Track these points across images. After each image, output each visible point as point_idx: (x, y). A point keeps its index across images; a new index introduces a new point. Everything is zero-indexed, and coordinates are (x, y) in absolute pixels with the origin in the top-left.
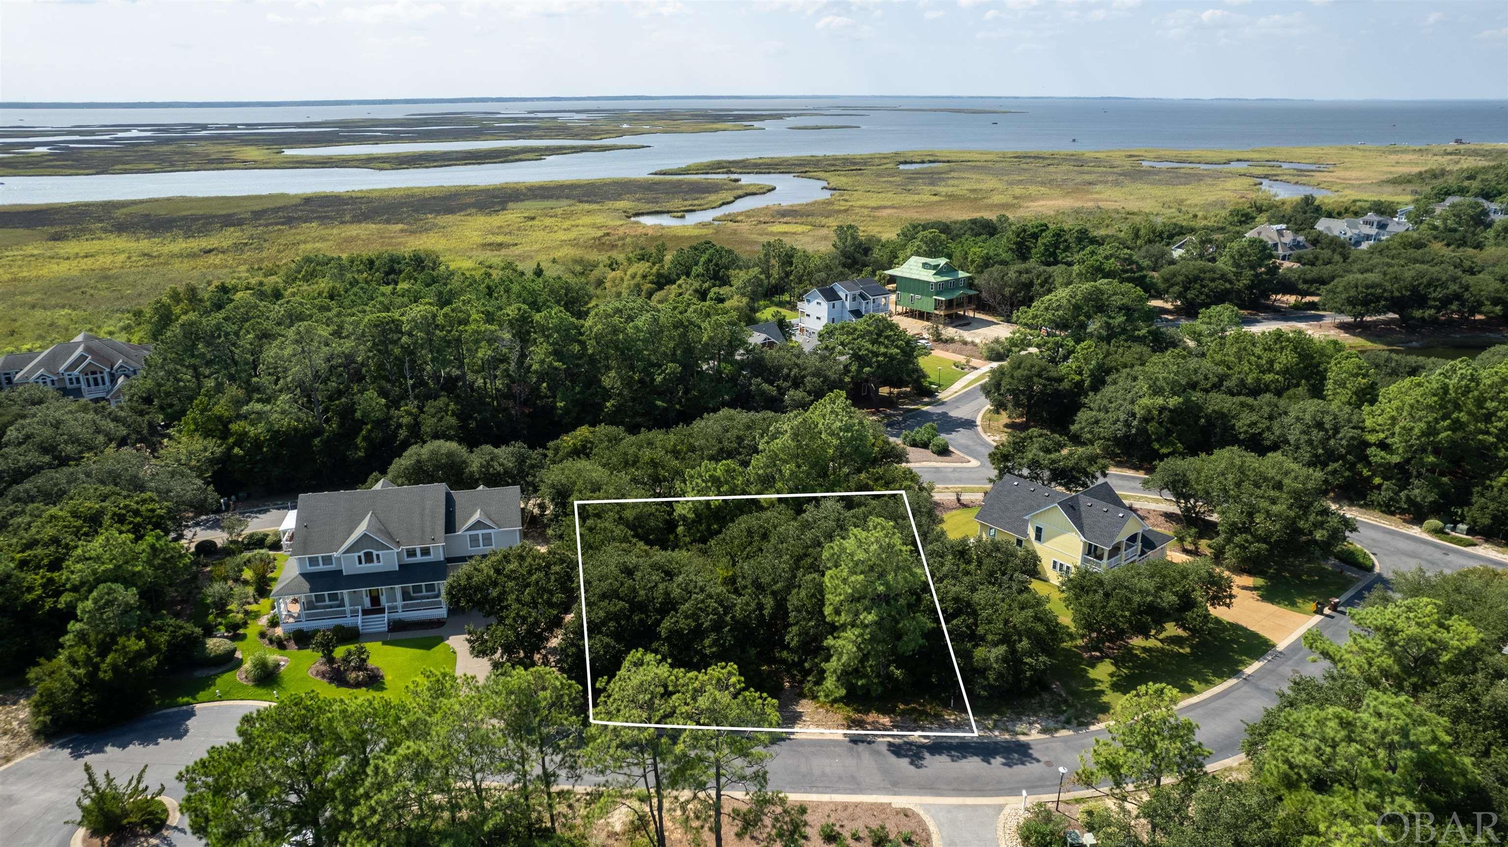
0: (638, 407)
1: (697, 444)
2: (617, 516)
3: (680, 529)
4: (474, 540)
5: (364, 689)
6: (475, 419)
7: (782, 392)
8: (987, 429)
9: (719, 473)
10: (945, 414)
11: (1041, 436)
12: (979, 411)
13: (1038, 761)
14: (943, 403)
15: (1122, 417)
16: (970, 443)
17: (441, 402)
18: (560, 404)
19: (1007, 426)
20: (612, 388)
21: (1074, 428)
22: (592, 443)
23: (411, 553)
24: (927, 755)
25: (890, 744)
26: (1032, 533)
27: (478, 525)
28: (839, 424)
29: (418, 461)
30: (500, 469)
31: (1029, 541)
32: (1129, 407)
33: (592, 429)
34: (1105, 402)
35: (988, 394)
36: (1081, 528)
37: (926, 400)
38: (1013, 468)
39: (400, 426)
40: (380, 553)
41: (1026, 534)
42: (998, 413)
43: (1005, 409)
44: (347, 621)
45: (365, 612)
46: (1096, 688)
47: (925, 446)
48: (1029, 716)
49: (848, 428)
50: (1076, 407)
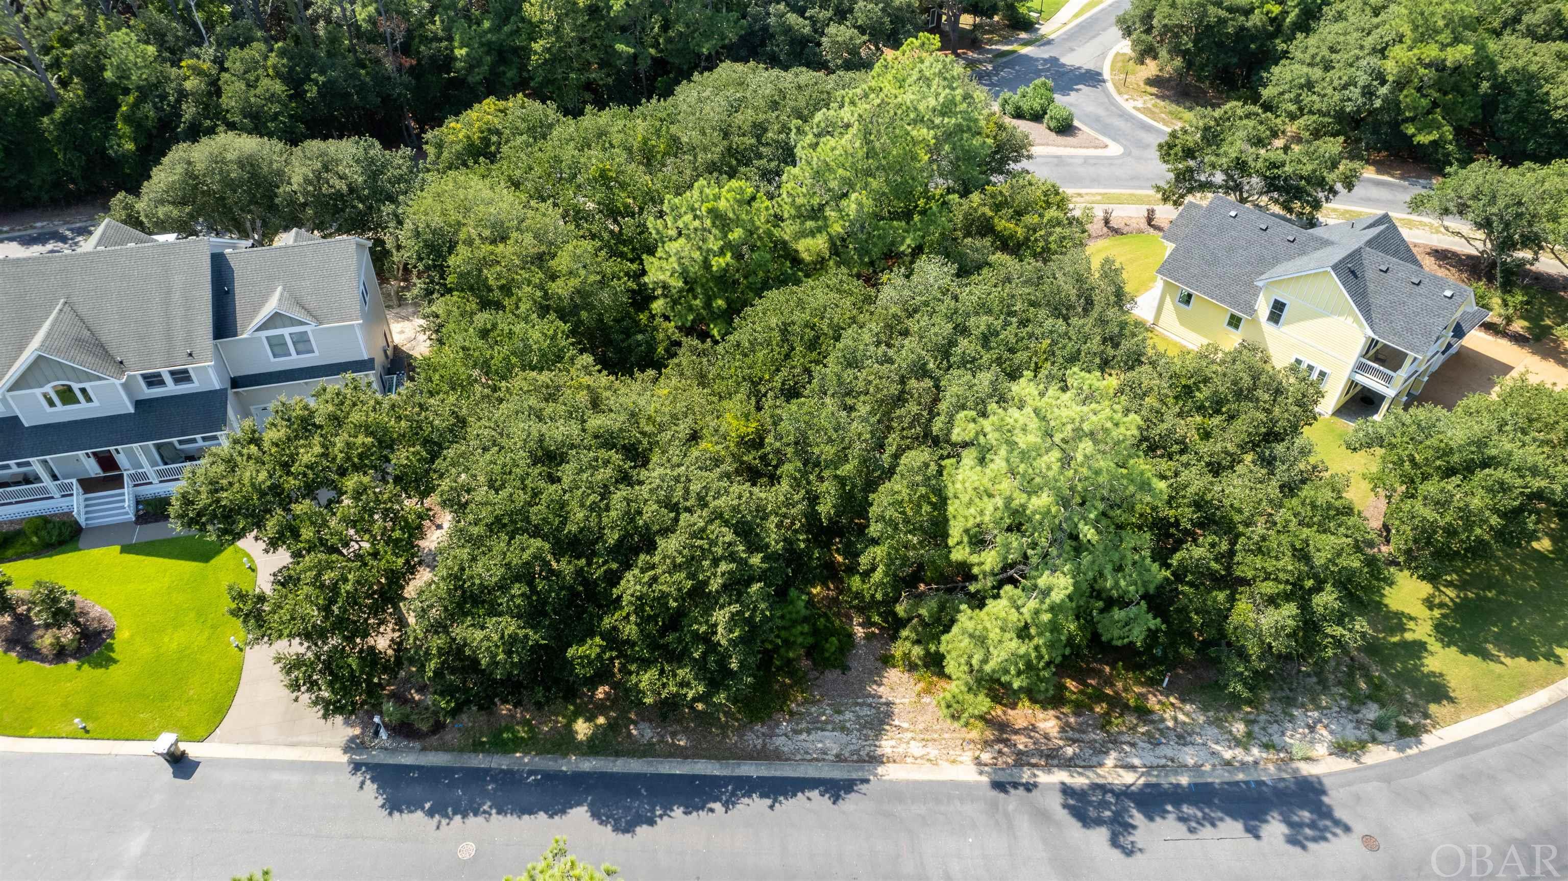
0: (589, 56)
1: (685, 139)
2: (539, 294)
3: (658, 306)
4: (277, 346)
5: (73, 663)
6: (316, 83)
7: (819, 29)
8: (1123, 86)
9: (722, 205)
10: (1054, 61)
11: (1248, 116)
12: (1103, 55)
13: (1347, 829)
14: (1049, 42)
15: (1363, 79)
16: (1101, 112)
17: (256, 49)
18: (460, 52)
19: (1150, 82)
20: (542, 22)
21: (1266, 93)
22: (498, 133)
23: (153, 380)
24: (1137, 818)
25: (1066, 790)
26: (1263, 308)
27: (276, 320)
28: (932, 102)
29: (190, 175)
30: (342, 186)
31: (1255, 321)
32: (1375, 61)
33: (502, 104)
34: (1325, 52)
35: (1128, 32)
36: (1366, 310)
37: (1023, 35)
38: (1199, 170)
39: (182, 95)
40: (87, 385)
41: (1252, 311)
42: (1142, 63)
43: (1155, 58)
44: (55, 505)
45: (89, 485)
46: (1409, 636)
47: (1037, 117)
48: (1303, 706)
49: (946, 110)
50: (1271, 58)
